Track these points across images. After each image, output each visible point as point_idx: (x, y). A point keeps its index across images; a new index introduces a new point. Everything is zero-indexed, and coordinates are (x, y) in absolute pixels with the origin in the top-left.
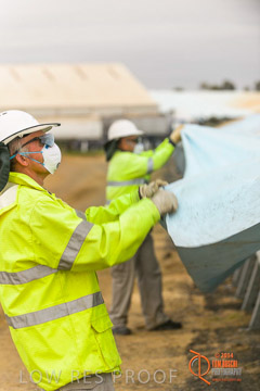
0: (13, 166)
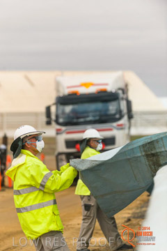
0: (24, 147)
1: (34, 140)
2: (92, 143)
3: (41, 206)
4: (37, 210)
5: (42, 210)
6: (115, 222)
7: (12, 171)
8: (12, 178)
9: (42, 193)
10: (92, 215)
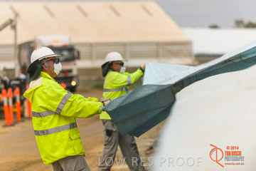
1: (52, 62)
2: (115, 67)
3: (57, 130)
4: (53, 135)
5: (59, 135)
6: (136, 148)
7: (30, 93)
8: (30, 100)
9: (57, 116)
10: (113, 141)
